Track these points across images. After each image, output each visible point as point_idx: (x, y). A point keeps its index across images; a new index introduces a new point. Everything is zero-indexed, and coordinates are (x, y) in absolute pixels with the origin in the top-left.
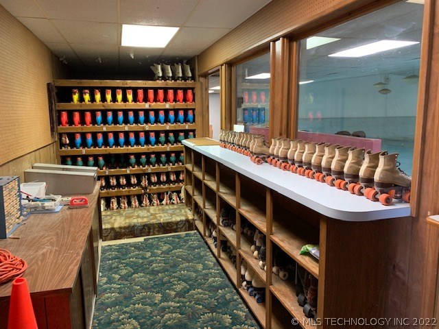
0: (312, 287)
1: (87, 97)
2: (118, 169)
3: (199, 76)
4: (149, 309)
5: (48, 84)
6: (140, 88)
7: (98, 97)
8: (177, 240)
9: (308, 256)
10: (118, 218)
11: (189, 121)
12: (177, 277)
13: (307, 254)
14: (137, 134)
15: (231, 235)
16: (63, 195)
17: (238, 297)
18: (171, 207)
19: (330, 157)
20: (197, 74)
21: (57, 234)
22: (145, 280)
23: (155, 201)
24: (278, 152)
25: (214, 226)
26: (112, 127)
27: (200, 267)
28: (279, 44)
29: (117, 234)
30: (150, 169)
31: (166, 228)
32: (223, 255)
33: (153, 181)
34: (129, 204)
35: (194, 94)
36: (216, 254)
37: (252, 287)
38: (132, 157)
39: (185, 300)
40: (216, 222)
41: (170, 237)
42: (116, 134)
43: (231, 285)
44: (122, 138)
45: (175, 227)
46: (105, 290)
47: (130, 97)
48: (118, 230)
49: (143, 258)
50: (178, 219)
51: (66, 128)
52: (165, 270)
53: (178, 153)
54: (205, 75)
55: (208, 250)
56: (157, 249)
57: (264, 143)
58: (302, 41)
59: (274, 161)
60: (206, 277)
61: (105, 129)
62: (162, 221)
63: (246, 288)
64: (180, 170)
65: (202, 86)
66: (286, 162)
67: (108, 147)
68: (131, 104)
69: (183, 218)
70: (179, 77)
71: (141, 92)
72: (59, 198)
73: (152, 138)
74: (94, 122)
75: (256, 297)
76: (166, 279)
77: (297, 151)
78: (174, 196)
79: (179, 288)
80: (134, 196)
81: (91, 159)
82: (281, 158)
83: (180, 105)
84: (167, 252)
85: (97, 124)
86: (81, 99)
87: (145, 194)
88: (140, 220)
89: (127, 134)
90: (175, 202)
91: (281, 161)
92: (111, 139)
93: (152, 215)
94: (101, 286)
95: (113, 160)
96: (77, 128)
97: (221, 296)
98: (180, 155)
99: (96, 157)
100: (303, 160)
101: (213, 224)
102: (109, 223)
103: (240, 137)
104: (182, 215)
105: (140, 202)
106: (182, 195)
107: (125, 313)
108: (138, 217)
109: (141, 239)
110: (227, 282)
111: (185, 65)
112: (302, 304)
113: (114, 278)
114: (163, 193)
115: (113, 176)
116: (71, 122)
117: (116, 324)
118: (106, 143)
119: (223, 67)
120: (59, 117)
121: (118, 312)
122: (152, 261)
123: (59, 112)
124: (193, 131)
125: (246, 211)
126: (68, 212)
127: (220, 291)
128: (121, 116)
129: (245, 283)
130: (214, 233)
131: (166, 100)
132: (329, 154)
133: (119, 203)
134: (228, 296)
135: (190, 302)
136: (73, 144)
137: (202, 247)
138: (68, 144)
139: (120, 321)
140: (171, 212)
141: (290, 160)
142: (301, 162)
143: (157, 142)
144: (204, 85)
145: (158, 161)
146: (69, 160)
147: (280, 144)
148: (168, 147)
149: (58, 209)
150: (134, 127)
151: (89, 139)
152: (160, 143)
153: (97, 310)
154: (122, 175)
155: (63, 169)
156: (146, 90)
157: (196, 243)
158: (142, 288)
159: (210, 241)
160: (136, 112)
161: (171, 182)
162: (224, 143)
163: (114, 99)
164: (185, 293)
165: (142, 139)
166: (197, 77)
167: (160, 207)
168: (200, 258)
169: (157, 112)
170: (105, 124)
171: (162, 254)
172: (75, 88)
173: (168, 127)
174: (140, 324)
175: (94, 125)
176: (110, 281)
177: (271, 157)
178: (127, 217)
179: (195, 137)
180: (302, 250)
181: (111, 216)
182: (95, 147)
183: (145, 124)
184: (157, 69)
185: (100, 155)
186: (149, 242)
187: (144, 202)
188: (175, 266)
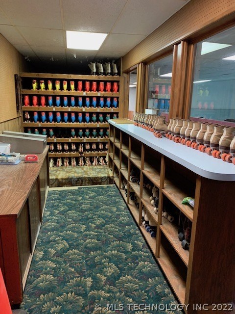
0: (188, 228)
1: (43, 86)
2: (63, 138)
3: (123, 72)
4: (76, 235)
5: (15, 75)
6: (80, 80)
7: (50, 86)
8: (101, 190)
9: (187, 206)
10: (61, 172)
11: (114, 106)
12: (98, 215)
13: (187, 204)
14: (77, 114)
15: (136, 188)
16: (21, 154)
17: (139, 232)
18: (98, 167)
19: (210, 134)
20: (122, 70)
21: (14, 179)
22: (75, 215)
23: (88, 162)
24: (173, 129)
25: (126, 182)
26: (59, 108)
27: (115, 209)
28: (180, 46)
29: (60, 183)
30: (85, 139)
31: (94, 181)
32: (131, 202)
33: (87, 148)
34: (70, 163)
35: (118, 86)
36: (127, 201)
37: (149, 225)
38: (73, 130)
39: (101, 231)
40: (127, 179)
41: (96, 187)
42: (62, 114)
43: (135, 224)
44: (66, 117)
45: (100, 181)
46: (48, 220)
47: (73, 87)
48: (60, 180)
49: (76, 200)
50: (102, 175)
51: (27, 107)
52: (90, 210)
53: (105, 129)
54: (127, 72)
55: (122, 198)
56: (86, 195)
57: (164, 122)
58: (198, 44)
59: (170, 136)
60: (118, 216)
61: (54, 110)
62: (91, 176)
63: (145, 226)
64: (106, 141)
65: (125, 80)
66: (178, 137)
67: (56, 123)
68: (73, 92)
69: (106, 175)
70: (108, 73)
71: (80, 83)
72: (18, 155)
73: (88, 118)
74: (47, 104)
75: (151, 233)
76: (90, 216)
77: (187, 129)
78: (101, 160)
79: (98, 222)
80: (73, 157)
81: (44, 130)
82: (175, 134)
83: (108, 94)
84: (93, 198)
85: (49, 105)
86: (39, 87)
87: (81, 157)
88: (76, 175)
89: (69, 113)
90: (101, 164)
91: (175, 136)
92: (59, 117)
93: (84, 171)
94: (46, 217)
95: (60, 132)
96: (35, 108)
97: (127, 231)
98: (107, 131)
99: (48, 129)
100: (191, 135)
101: (126, 180)
102: (55, 175)
103: (148, 118)
104: (105, 173)
105: (78, 163)
106: (107, 159)
107: (60, 236)
108: (75, 172)
109: (76, 188)
110: (133, 221)
111: (113, 64)
112: (181, 240)
113: (55, 212)
114: (94, 157)
115: (59, 143)
116: (31, 103)
117: (53, 243)
118: (55, 120)
119: (140, 65)
120: (23, 99)
121: (55, 235)
122: (82, 203)
123: (23, 96)
124: (117, 114)
125: (147, 172)
126: (24, 165)
127: (127, 227)
128: (66, 101)
129: (144, 223)
130: (126, 187)
131: (98, 90)
132: (210, 131)
133: (63, 162)
134: (132, 231)
135: (105, 233)
136: (32, 119)
137: (118, 196)
138: (28, 119)
139: (56, 241)
140: (98, 170)
141: (182, 135)
142: (189, 137)
143: (91, 121)
144: (126, 79)
145: (91, 135)
146: (29, 130)
147: (175, 123)
148: (98, 125)
149: (17, 162)
150: (75, 109)
151: (44, 116)
152: (93, 121)
153: (41, 232)
154: (66, 143)
155: (23, 136)
156: (84, 81)
157: (114, 193)
158: (73, 220)
159: (123, 192)
160: (77, 98)
161: (100, 150)
162: (137, 123)
163: (62, 88)
164: (102, 226)
165: (80, 117)
166: (122, 73)
167: (91, 167)
168: (115, 203)
169: (91, 98)
170: (54, 106)
171: (89, 198)
172: (35, 79)
173: (99, 110)
174: (69, 244)
175: (47, 106)
176: (52, 214)
177: (169, 133)
178: (67, 172)
179: (118, 117)
180: (184, 200)
181: (57, 171)
182: (47, 122)
183: (82, 107)
184: (93, 67)
185: (51, 128)
186: (81, 190)
187: (80, 163)
188: (97, 207)
